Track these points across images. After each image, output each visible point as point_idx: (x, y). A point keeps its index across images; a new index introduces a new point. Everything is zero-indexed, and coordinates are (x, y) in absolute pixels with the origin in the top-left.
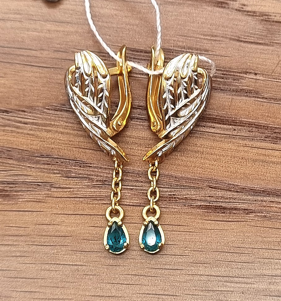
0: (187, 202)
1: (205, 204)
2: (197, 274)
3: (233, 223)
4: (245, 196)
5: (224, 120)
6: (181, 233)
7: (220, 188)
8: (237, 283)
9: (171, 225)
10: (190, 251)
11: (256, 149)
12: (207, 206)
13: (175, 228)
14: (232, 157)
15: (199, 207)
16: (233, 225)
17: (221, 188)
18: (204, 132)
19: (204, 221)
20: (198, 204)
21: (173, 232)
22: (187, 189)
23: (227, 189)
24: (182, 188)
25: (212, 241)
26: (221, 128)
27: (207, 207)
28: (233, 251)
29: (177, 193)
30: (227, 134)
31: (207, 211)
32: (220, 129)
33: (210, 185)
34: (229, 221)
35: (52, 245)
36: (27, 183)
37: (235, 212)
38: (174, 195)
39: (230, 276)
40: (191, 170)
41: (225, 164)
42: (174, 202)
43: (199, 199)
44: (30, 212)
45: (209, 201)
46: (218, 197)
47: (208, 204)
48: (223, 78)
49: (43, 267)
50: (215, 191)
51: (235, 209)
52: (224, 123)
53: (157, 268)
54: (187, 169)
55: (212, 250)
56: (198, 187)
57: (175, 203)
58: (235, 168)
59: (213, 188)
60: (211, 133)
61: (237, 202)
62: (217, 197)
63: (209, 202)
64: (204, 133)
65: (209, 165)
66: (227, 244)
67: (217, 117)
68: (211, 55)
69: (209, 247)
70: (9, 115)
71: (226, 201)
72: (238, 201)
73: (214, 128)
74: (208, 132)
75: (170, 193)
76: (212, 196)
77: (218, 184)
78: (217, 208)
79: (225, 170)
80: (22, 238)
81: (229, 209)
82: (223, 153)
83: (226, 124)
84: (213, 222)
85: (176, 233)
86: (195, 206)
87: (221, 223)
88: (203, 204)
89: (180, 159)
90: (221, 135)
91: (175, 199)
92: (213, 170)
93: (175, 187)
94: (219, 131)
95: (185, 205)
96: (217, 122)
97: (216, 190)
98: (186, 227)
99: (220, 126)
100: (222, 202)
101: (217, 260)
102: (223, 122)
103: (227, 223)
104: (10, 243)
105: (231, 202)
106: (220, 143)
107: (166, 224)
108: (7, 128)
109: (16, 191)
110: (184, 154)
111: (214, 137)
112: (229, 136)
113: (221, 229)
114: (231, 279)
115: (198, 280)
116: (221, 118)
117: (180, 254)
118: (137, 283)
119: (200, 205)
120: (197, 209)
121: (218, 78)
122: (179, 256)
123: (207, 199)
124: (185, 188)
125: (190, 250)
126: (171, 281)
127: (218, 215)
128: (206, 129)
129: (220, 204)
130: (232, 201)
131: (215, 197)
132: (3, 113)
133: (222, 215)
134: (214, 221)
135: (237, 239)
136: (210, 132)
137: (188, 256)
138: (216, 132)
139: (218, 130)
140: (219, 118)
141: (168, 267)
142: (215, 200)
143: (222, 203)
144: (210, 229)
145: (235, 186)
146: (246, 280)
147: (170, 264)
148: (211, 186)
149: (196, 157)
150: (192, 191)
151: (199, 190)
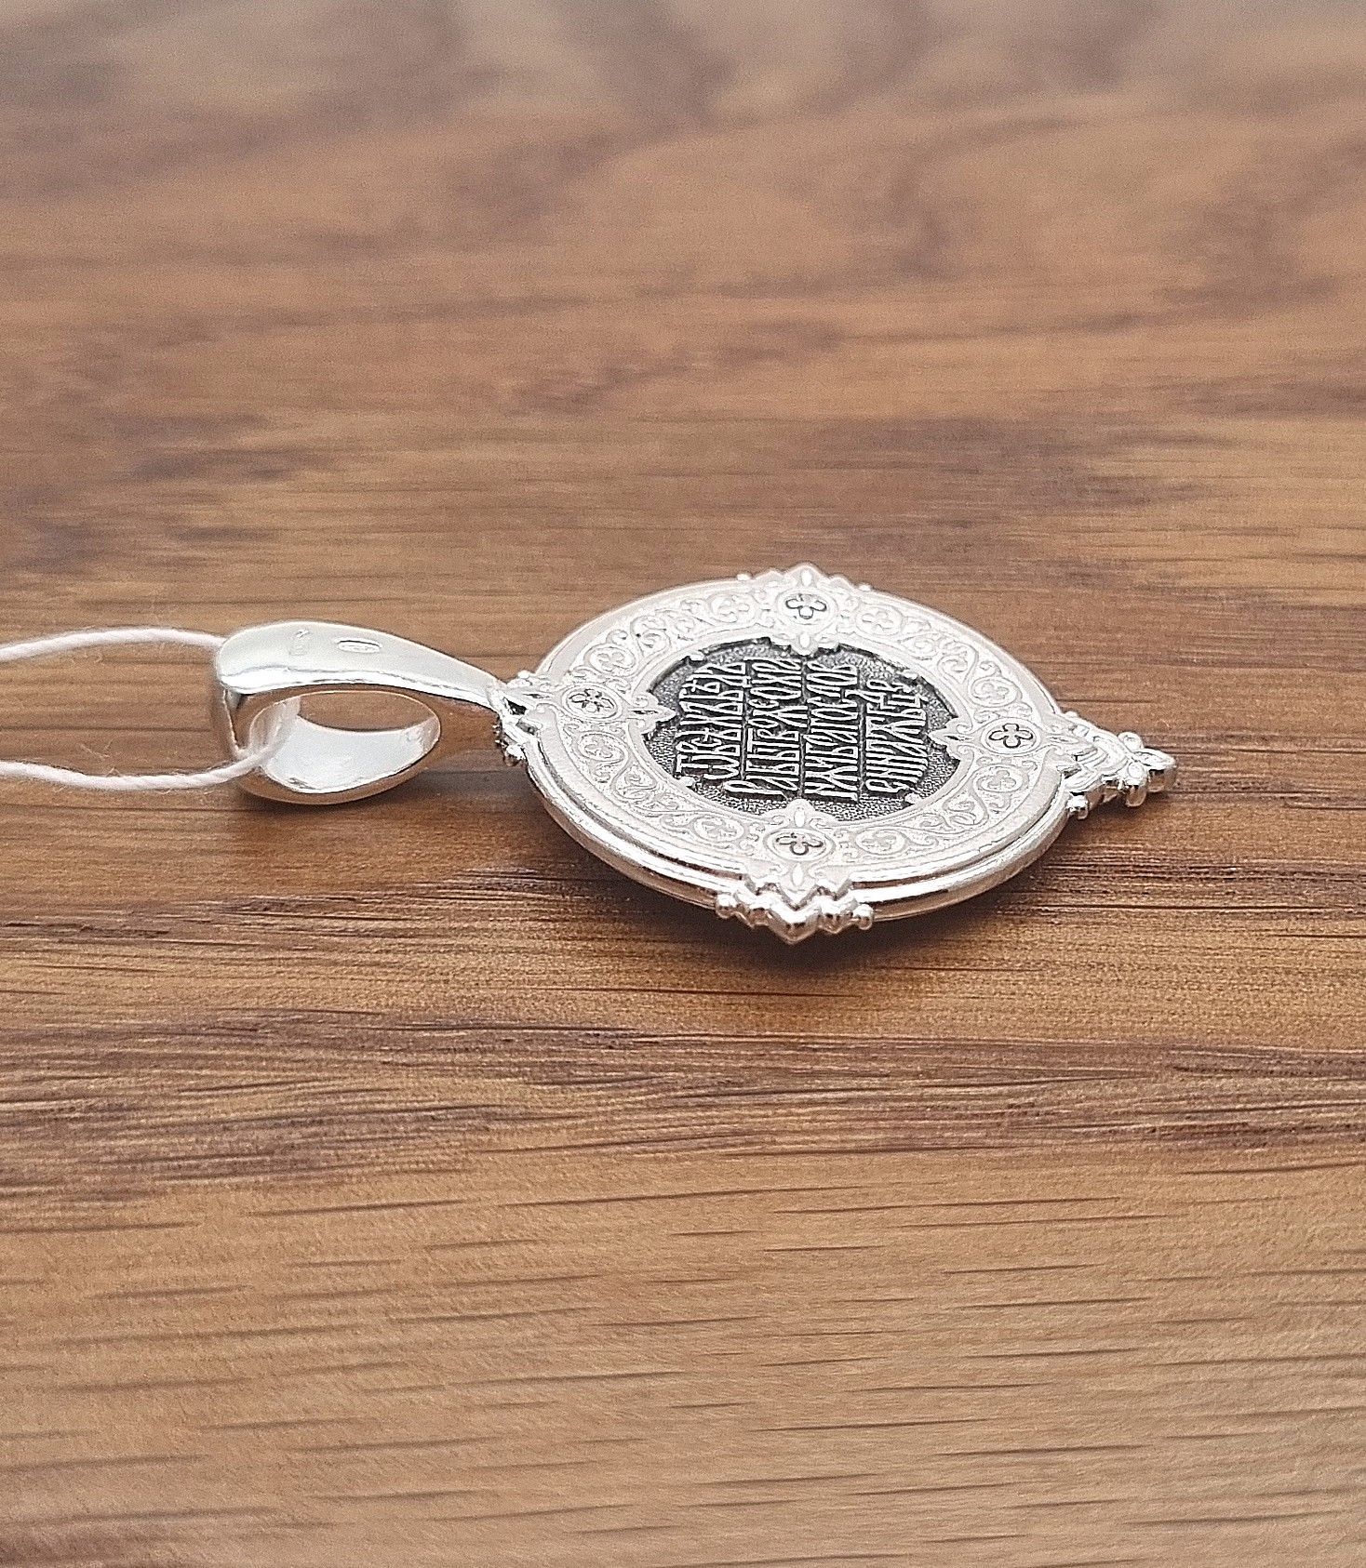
4: (1333, 1085)
11: (1336, 940)
45: (1187, 1112)
72: (1309, 1102)
129: (1239, 1118)
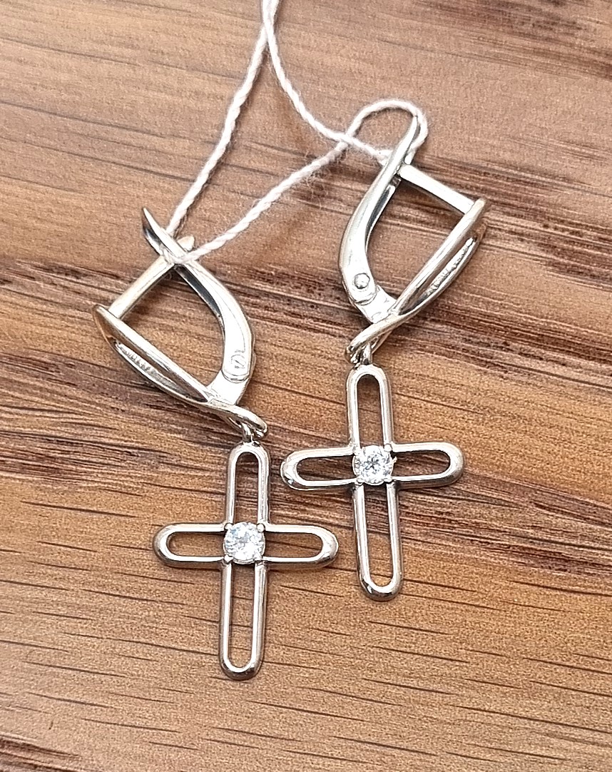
0: (478, 535)
1: (521, 545)
2: (482, 709)
3: (584, 597)
5: (591, 349)
6: (455, 606)
7: (560, 509)
8: (575, 740)
9: (435, 585)
10: (471, 651)
12: (524, 548)
13: (442, 593)
14: (600, 439)
15: (507, 549)
16: (583, 602)
17: (564, 510)
18: (539, 371)
19: (515, 584)
20: (503, 543)
21: (437, 603)
22: (482, 502)
23: (579, 514)
24: (469, 500)
25: (526, 633)
26: (581, 368)
27: (525, 552)
28: (575, 664)
29: (456, 510)
30: (594, 382)
31: (523, 561)
32: (578, 370)
33: (538, 499)
34: (574, 592)
35: (145, 598)
36: (104, 446)
37: (591, 572)
38: (448, 513)
39: (561, 722)
40: (497, 458)
41: (581, 454)
42: (448, 530)
43: (507, 530)
44: (103, 516)
46: (555, 532)
47: (529, 546)
48: (599, 248)
49: (119, 647)
50: (548, 515)
51: (593, 564)
52: (589, 357)
53: (388, 681)
54: (488, 457)
55: (524, 656)
56: (508, 502)
57: (450, 532)
58: (604, 466)
59: (544, 508)
60: (556, 375)
61: (598, 549)
62: (551, 530)
63: (530, 540)
64: (539, 374)
65: (542, 451)
66: (561, 645)
67: (573, 341)
68: (578, 190)
69: (519, 648)
70: (80, 281)
71: (572, 543)
73: (564, 365)
74: (547, 373)
75: (439, 509)
76: (541, 528)
77: (558, 501)
78: (548, 558)
79: (578, 469)
80: (75, 574)
81: (579, 563)
82: (579, 428)
83: (594, 359)
84: (535, 588)
85: (442, 603)
86: (495, 547)
87: (554, 593)
88: (515, 543)
89: (473, 430)
90: (579, 384)
91: (449, 525)
92: (549, 466)
93: (454, 494)
94: (573, 374)
95: (472, 540)
96: (573, 353)
97: (553, 514)
98: (469, 594)
99: (578, 361)
100: (562, 543)
101: (532, 680)
102: (589, 352)
103: (568, 595)
104: (47, 582)
105: (583, 547)
106: (575, 403)
107: (422, 580)
108: (71, 312)
109: (76, 463)
110: (484, 419)
111: (562, 388)
112: (597, 387)
113: (553, 608)
114: (563, 730)
115: (482, 723)
116: (583, 343)
117: (447, 657)
118: (335, 712)
119: (509, 546)
120: (501, 553)
121: (588, 246)
122: (445, 661)
123: (528, 532)
124: (478, 502)
125: (471, 649)
126: (417, 718)
127: (549, 573)
128: (544, 365)
130: (588, 545)
131: (548, 530)
132: (66, 275)
133: (559, 574)
134: (539, 586)
135: (589, 637)
136: (553, 373)
137: (466, 662)
138: (567, 375)
139: (572, 372)
140: (579, 342)
141: (414, 683)
142: (545, 538)
143: (563, 546)
144: (527, 604)
145: (599, 509)
146: (598, 737)
147: (420, 677)
148: (542, 504)
149: (513, 431)
150: (493, 511)
151: (511, 509)
